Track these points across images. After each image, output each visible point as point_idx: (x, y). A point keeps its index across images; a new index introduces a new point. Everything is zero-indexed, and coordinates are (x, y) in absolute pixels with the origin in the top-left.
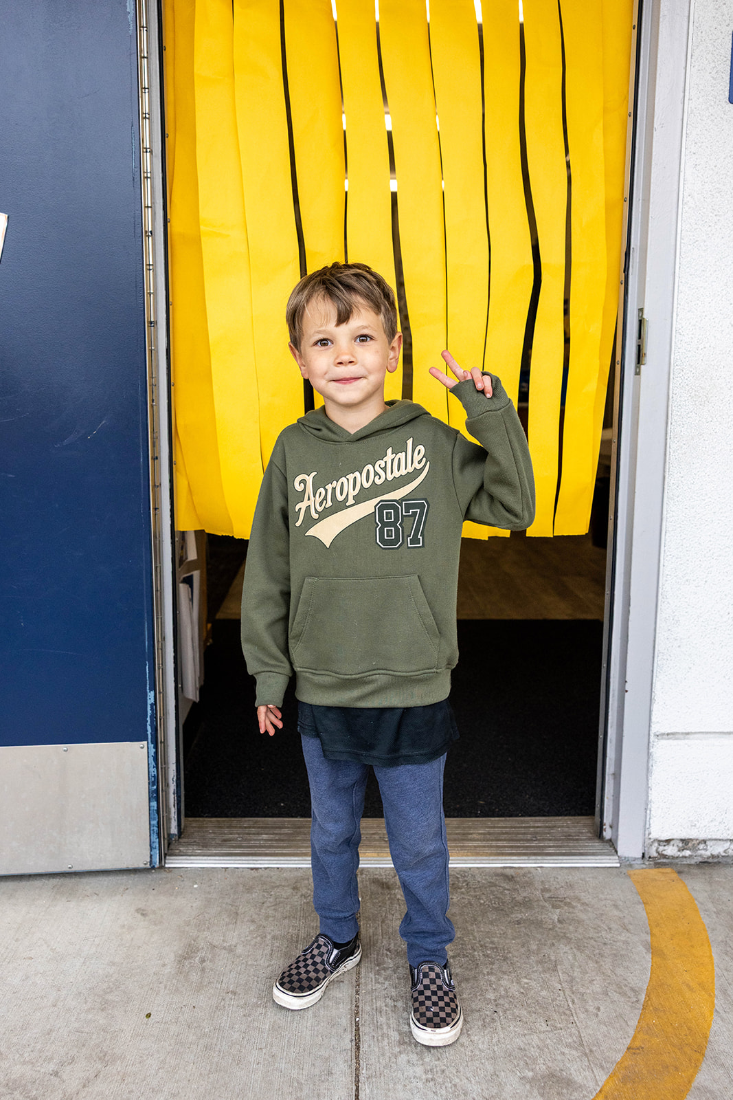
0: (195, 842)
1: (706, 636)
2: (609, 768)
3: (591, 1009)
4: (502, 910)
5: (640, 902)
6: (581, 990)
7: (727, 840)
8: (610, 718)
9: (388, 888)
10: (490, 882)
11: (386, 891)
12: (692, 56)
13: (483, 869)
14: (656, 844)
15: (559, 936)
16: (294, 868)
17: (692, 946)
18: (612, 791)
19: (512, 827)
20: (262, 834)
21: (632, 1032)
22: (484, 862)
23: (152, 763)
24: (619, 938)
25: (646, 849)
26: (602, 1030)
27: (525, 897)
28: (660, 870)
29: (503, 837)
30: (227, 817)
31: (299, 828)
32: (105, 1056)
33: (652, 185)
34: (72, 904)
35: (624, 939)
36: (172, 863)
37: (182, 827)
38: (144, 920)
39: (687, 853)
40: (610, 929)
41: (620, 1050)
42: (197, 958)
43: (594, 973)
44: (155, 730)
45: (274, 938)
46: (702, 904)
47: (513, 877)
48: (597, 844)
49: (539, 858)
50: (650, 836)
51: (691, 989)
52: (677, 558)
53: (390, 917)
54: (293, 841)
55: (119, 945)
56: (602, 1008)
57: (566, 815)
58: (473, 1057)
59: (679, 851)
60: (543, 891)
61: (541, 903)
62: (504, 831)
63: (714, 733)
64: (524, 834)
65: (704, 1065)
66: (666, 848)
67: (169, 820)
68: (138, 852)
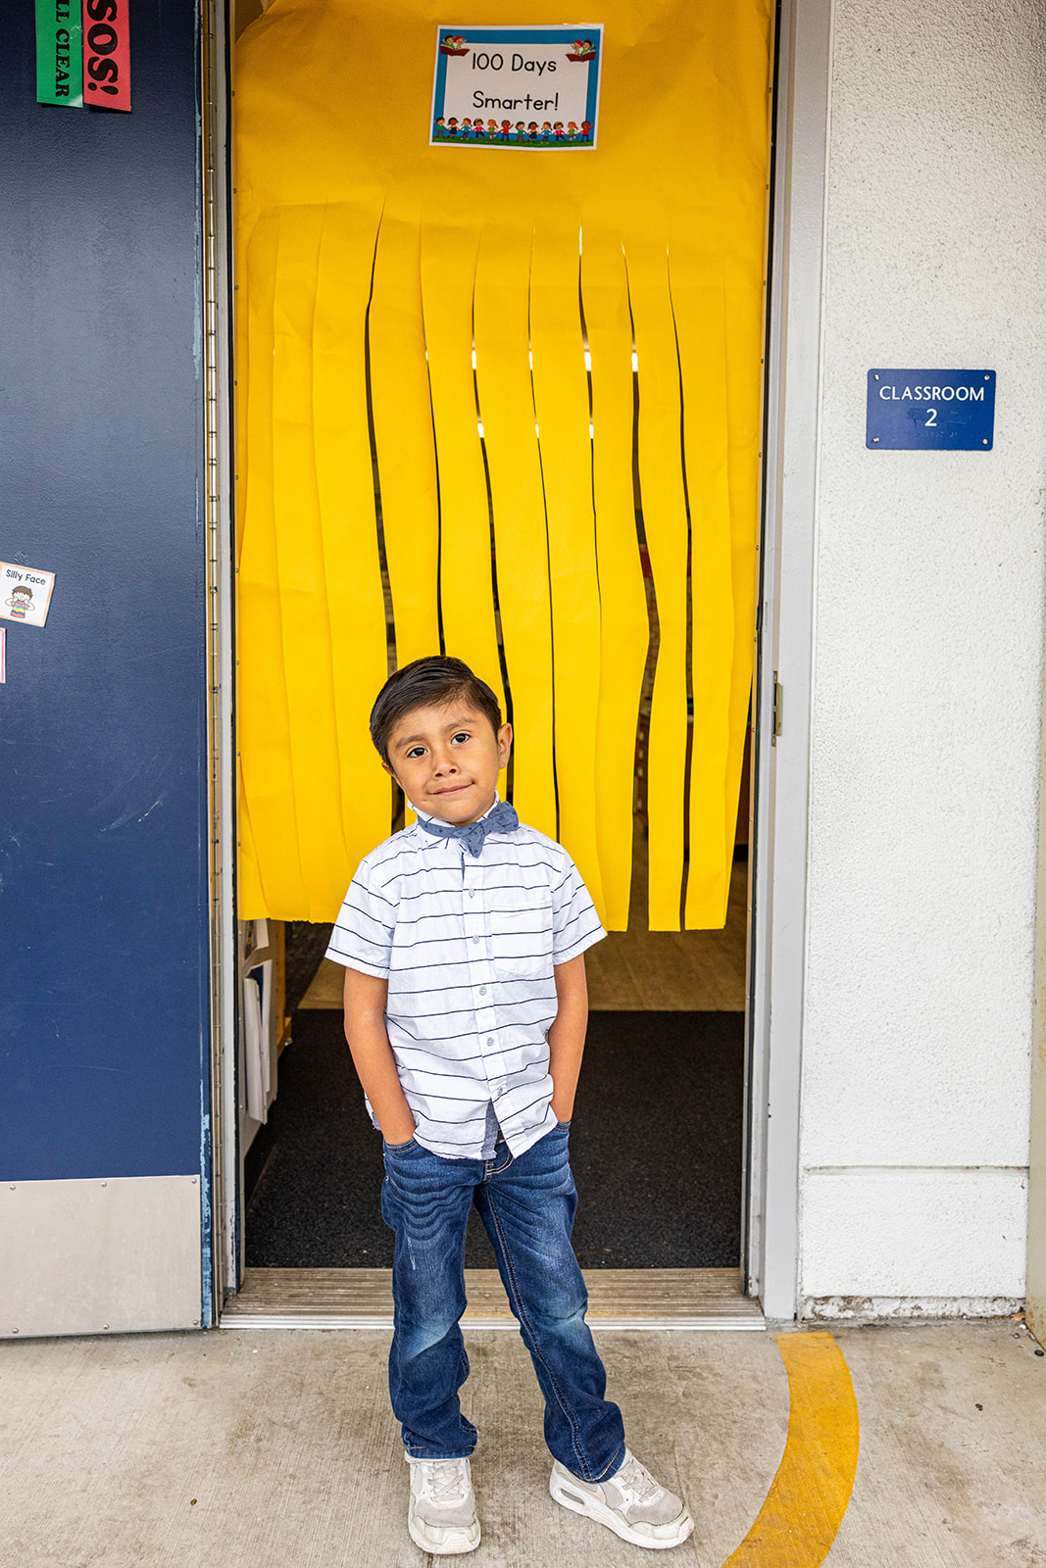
0: (257, 1297)
1: (861, 1050)
2: (754, 1209)
3: (708, 1497)
4: (618, 1382)
5: (783, 1373)
6: (699, 1475)
7: (896, 1297)
8: (753, 1147)
9: (485, 1354)
10: (608, 1348)
11: (482, 1359)
12: (823, 397)
13: (600, 1333)
14: (811, 1303)
15: (681, 1412)
16: (373, 1330)
17: (837, 1425)
18: (758, 1237)
19: (640, 1281)
20: (337, 1288)
21: (751, 1523)
22: (603, 1323)
23: (206, 1201)
24: (753, 1414)
25: (799, 1308)
26: (716, 1521)
27: (647, 1367)
28: (815, 1334)
29: (628, 1293)
30: (297, 1266)
31: (383, 1281)
32: (140, 1547)
33: (783, 536)
34: (108, 1372)
35: (757, 1416)
36: (229, 1322)
37: (242, 1279)
38: (192, 1392)
39: (849, 1314)
40: (743, 1404)
41: (733, 1543)
42: (253, 1437)
43: (717, 1456)
44: (210, 1161)
45: (344, 1413)
46: (857, 1374)
47: (635, 1342)
48: (741, 1302)
49: (669, 1319)
50: (803, 1293)
51: (827, 1474)
52: (824, 959)
53: (484, 1389)
54: (375, 1296)
55: (161, 1422)
56: (720, 1496)
57: (709, 1266)
58: (563, 1550)
59: (840, 1311)
60: (669, 1359)
61: (665, 1374)
62: (631, 1285)
63: (876, 1166)
64: (655, 1289)
65: (827, 1559)
66: (824, 1307)
67: (225, 1270)
68: (188, 1310)
